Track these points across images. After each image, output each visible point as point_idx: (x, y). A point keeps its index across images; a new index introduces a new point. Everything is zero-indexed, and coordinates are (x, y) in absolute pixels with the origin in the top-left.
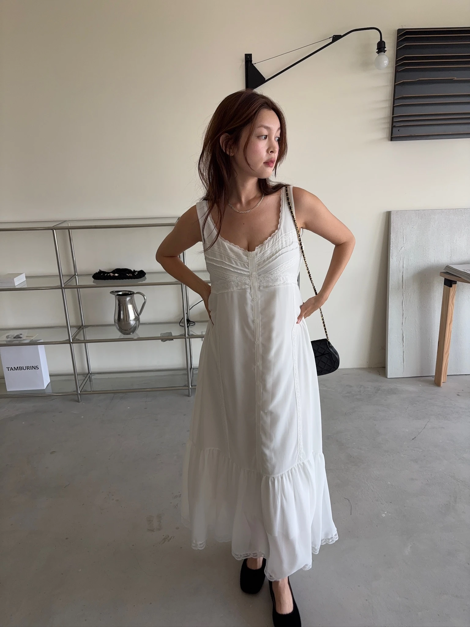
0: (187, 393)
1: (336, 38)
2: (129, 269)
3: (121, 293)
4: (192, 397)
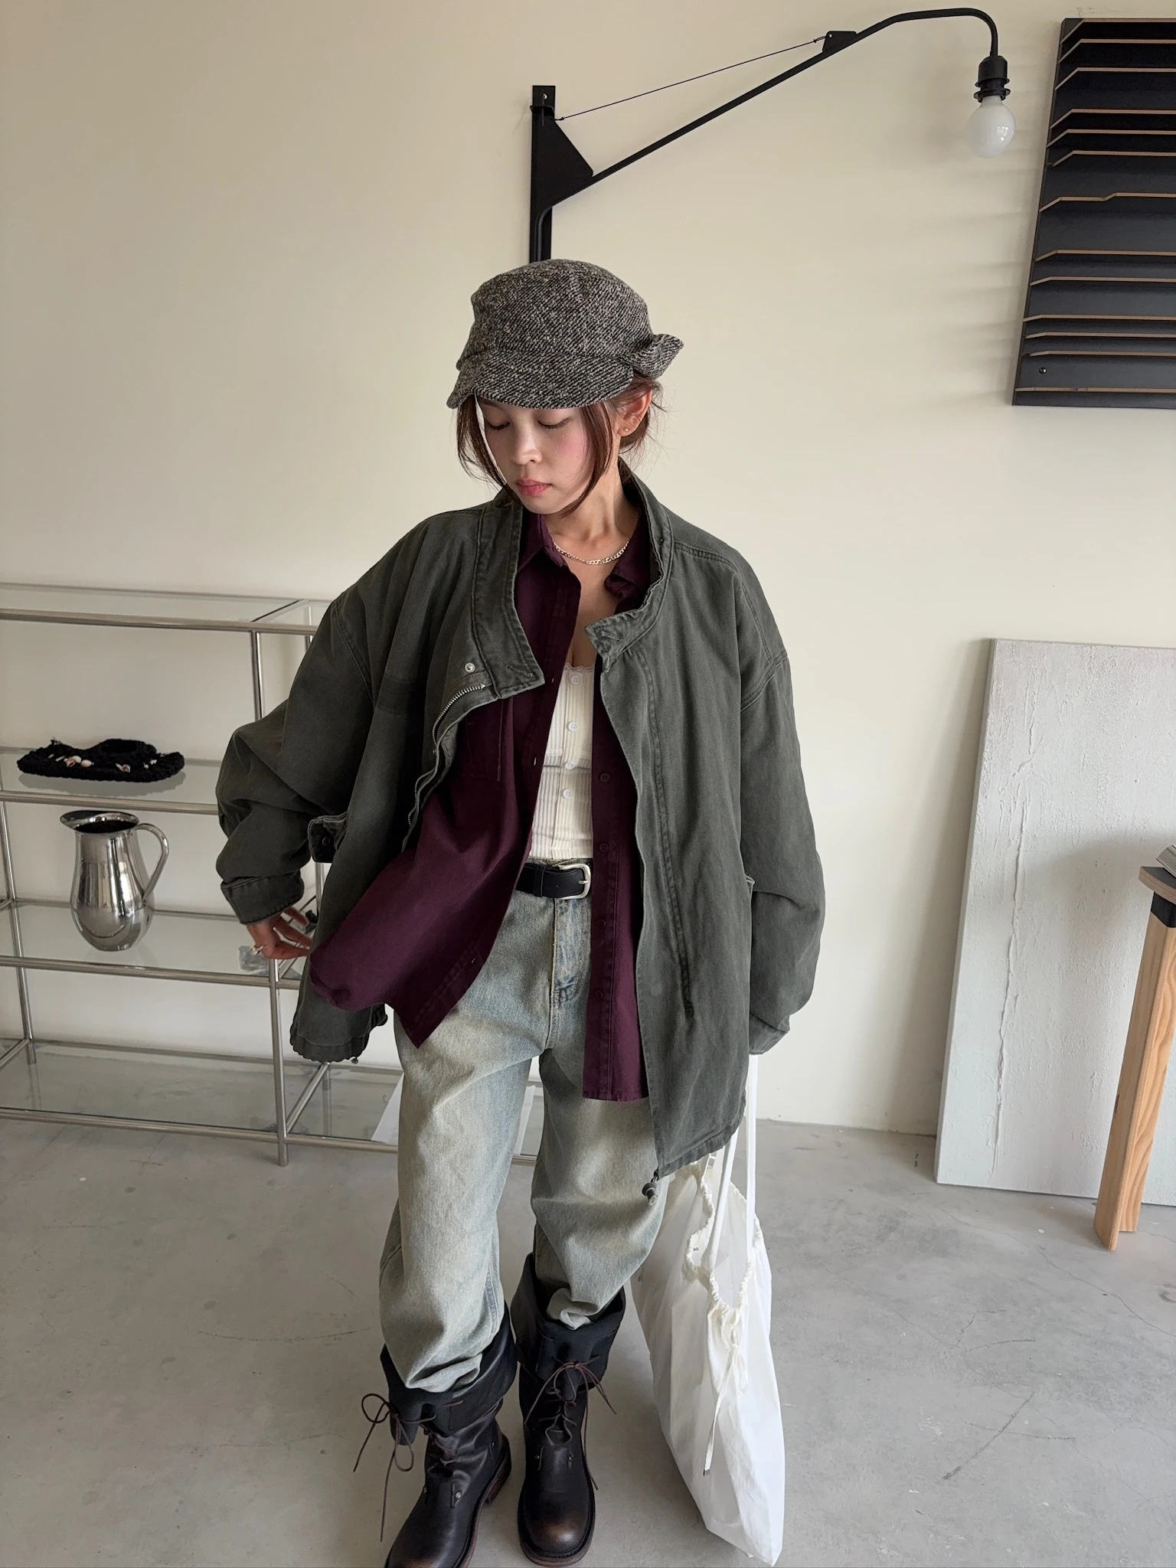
0: (275, 1154)
1: (837, 41)
2: (147, 742)
3: (92, 820)
4: (288, 1166)
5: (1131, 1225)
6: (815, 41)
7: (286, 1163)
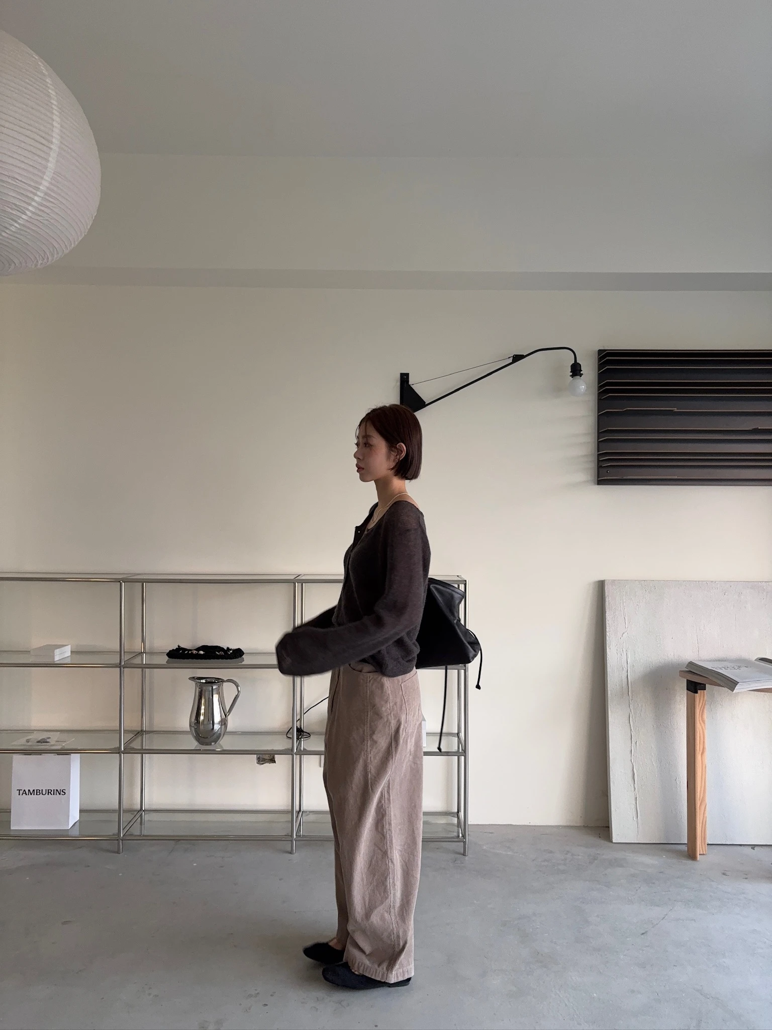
0: (289, 849)
1: (517, 358)
2: (221, 646)
3: (204, 681)
4: (296, 855)
5: (704, 850)
6: (509, 358)
7: (294, 851)
